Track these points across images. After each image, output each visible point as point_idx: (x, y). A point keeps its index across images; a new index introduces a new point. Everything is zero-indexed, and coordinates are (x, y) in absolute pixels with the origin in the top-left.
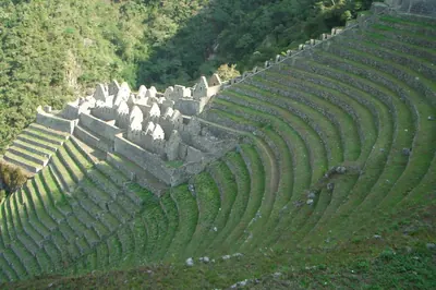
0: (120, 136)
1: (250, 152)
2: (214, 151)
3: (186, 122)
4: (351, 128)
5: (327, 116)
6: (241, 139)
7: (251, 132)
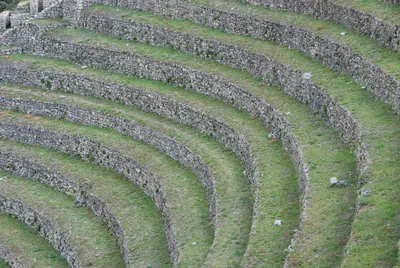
4: (149, 228)
5: (88, 205)
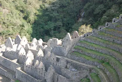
0: (19, 69)
1: (96, 79)
2: (74, 78)
3: (58, 60)
6: (90, 70)
7: (96, 66)
